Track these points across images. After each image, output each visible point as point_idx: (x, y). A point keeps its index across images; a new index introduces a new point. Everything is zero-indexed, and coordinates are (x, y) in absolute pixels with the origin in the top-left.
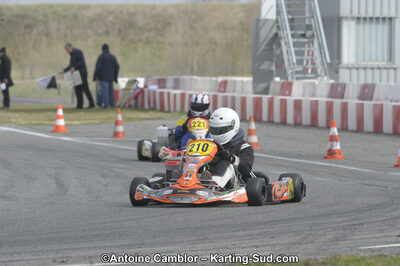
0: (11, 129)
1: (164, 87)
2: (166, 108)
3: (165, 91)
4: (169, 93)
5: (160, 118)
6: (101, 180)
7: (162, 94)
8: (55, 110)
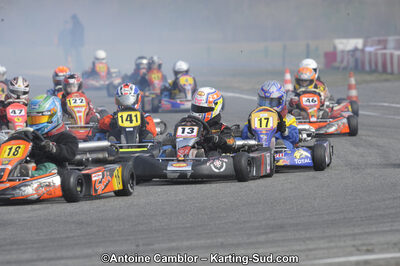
0: (237, 95)
1: (385, 48)
2: (389, 70)
3: (388, 52)
4: (392, 56)
5: (387, 80)
6: (354, 149)
7: (384, 55)
8: (282, 74)
